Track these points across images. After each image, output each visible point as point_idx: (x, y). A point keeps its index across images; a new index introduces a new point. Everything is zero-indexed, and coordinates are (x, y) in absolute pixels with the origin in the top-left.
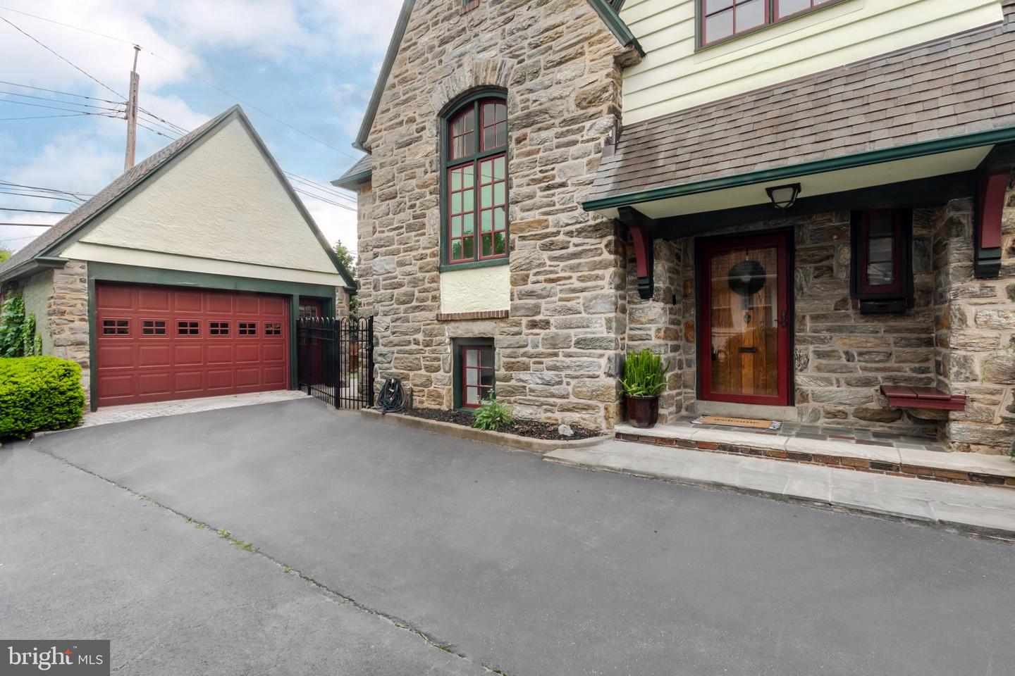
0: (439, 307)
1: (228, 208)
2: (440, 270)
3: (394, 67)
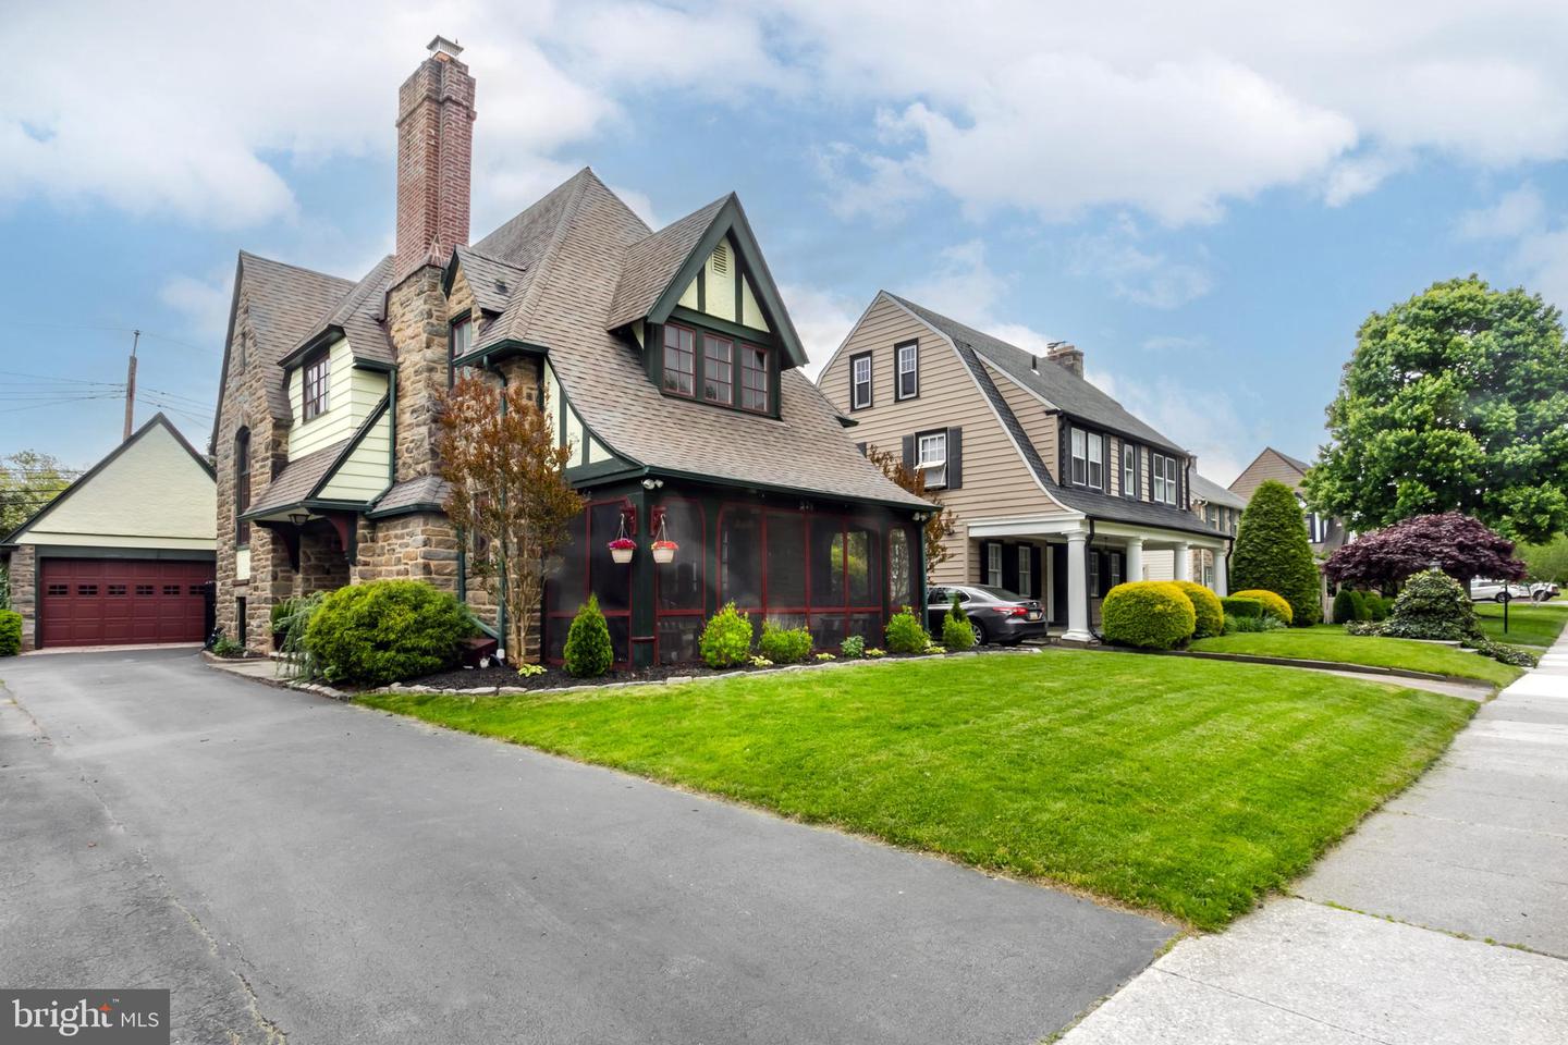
0: (235, 575)
2: (236, 549)
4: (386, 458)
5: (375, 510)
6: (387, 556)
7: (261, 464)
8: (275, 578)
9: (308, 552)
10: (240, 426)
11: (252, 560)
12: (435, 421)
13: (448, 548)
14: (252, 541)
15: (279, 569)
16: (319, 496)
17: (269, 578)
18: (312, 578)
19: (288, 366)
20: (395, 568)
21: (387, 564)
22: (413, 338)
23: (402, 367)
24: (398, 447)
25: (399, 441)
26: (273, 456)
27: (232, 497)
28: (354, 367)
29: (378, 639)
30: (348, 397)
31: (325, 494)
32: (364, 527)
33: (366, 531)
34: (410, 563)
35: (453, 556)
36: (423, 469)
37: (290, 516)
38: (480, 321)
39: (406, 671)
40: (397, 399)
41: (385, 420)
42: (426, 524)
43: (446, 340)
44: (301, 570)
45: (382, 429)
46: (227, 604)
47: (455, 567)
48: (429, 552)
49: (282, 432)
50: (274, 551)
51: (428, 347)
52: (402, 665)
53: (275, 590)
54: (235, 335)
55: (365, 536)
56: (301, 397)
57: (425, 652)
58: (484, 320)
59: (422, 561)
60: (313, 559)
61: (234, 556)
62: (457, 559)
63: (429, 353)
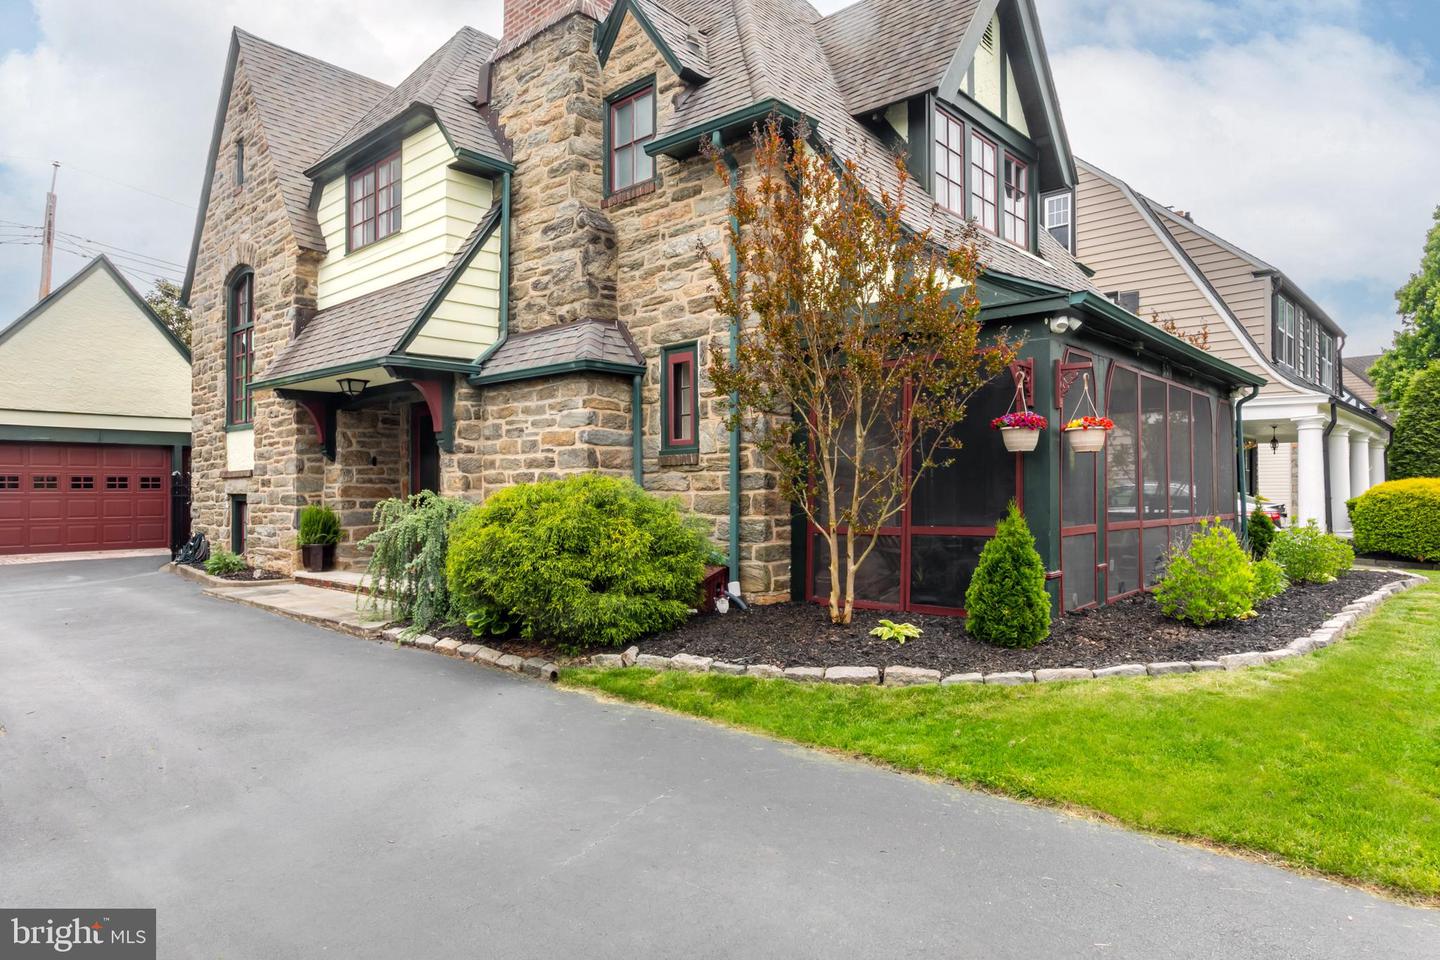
0: (224, 465)
1: (92, 360)
2: (226, 430)
3: (204, 233)
4: (494, 300)
5: (484, 373)
6: (505, 438)
7: (274, 313)
8: (300, 470)
9: (349, 433)
10: (234, 263)
11: (258, 443)
12: (595, 240)
13: (619, 427)
14: (257, 420)
15: (305, 457)
16: (408, 350)
17: (292, 468)
18: (354, 469)
19: (319, 176)
20: (522, 457)
21: (505, 450)
22: (546, 123)
23: (521, 169)
24: (515, 283)
25: (516, 274)
26: (297, 301)
27: (219, 361)
28: (452, 167)
29: (593, 574)
30: (441, 208)
31: (416, 347)
32: (468, 397)
33: (468, 403)
34: (557, 449)
35: (624, 439)
36: (573, 313)
37: (340, 381)
38: (678, 90)
39: (641, 625)
40: (512, 213)
41: (494, 244)
42: (591, 391)
43: (600, 126)
44: (338, 457)
45: (489, 258)
46: (211, 503)
47: (627, 456)
48: (596, 433)
49: (309, 267)
50: (299, 431)
51: (577, 134)
52: (634, 616)
53: (301, 485)
54: (224, 142)
55: (468, 411)
56: (344, 217)
57: (666, 595)
58: (682, 89)
59: (586, 446)
60: (354, 444)
61: (223, 439)
62: (631, 443)
63: (579, 143)
